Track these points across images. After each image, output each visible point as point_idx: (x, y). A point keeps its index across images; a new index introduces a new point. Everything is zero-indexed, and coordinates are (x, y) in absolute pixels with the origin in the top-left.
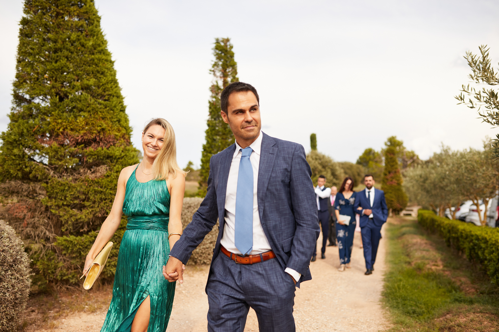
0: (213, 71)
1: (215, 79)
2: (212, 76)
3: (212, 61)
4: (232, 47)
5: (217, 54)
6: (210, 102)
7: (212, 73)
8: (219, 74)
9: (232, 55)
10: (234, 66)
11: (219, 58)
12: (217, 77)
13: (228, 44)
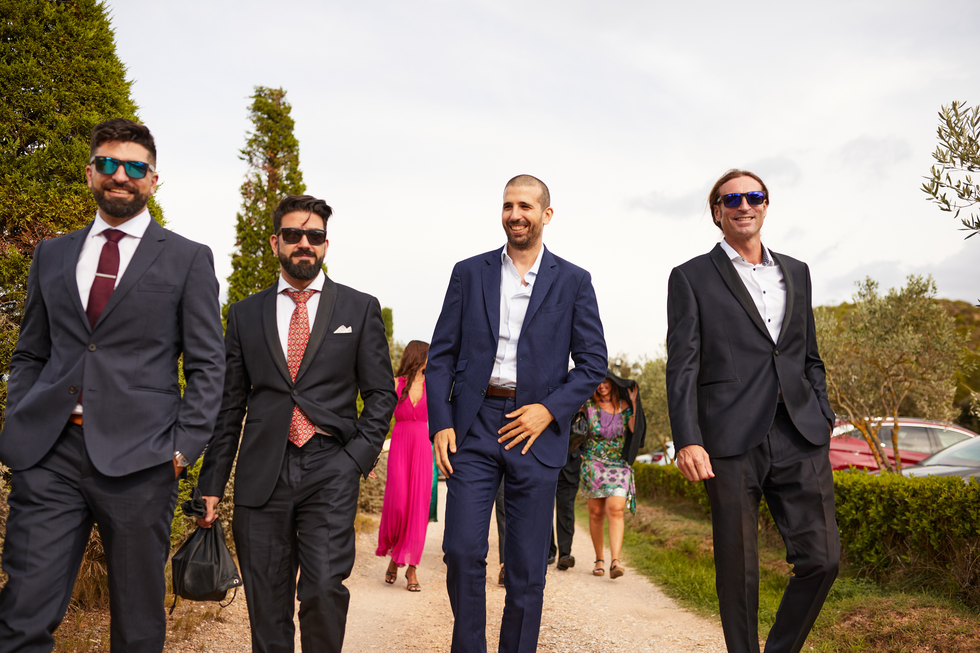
0: (249, 153)
1: (253, 170)
2: (245, 164)
3: (248, 133)
4: (289, 109)
5: (260, 119)
6: (240, 218)
7: (247, 157)
8: (259, 159)
9: (290, 125)
10: (291, 146)
11: (263, 128)
12: (257, 166)
13: (282, 100)
